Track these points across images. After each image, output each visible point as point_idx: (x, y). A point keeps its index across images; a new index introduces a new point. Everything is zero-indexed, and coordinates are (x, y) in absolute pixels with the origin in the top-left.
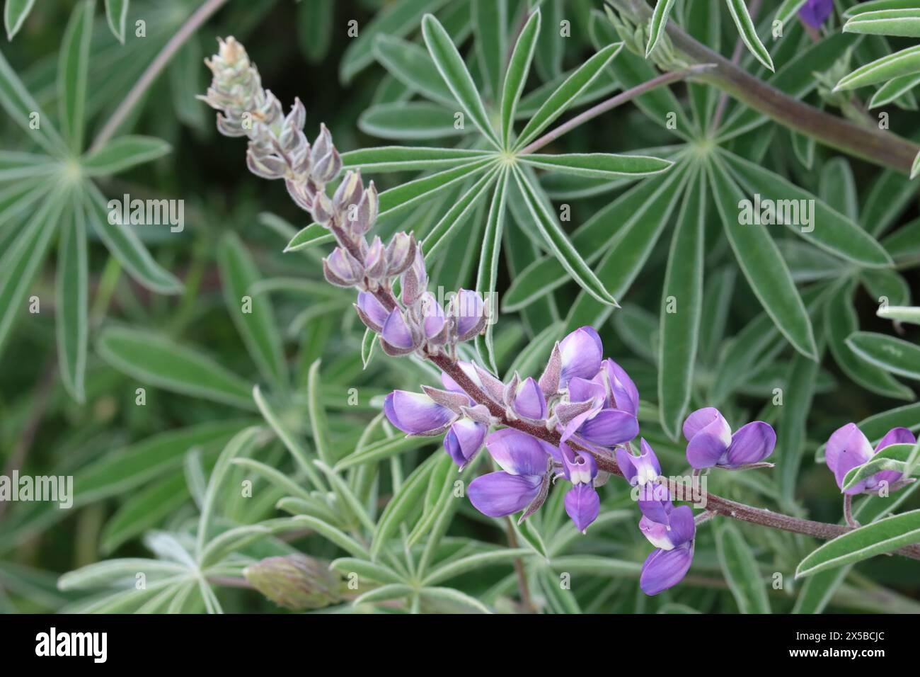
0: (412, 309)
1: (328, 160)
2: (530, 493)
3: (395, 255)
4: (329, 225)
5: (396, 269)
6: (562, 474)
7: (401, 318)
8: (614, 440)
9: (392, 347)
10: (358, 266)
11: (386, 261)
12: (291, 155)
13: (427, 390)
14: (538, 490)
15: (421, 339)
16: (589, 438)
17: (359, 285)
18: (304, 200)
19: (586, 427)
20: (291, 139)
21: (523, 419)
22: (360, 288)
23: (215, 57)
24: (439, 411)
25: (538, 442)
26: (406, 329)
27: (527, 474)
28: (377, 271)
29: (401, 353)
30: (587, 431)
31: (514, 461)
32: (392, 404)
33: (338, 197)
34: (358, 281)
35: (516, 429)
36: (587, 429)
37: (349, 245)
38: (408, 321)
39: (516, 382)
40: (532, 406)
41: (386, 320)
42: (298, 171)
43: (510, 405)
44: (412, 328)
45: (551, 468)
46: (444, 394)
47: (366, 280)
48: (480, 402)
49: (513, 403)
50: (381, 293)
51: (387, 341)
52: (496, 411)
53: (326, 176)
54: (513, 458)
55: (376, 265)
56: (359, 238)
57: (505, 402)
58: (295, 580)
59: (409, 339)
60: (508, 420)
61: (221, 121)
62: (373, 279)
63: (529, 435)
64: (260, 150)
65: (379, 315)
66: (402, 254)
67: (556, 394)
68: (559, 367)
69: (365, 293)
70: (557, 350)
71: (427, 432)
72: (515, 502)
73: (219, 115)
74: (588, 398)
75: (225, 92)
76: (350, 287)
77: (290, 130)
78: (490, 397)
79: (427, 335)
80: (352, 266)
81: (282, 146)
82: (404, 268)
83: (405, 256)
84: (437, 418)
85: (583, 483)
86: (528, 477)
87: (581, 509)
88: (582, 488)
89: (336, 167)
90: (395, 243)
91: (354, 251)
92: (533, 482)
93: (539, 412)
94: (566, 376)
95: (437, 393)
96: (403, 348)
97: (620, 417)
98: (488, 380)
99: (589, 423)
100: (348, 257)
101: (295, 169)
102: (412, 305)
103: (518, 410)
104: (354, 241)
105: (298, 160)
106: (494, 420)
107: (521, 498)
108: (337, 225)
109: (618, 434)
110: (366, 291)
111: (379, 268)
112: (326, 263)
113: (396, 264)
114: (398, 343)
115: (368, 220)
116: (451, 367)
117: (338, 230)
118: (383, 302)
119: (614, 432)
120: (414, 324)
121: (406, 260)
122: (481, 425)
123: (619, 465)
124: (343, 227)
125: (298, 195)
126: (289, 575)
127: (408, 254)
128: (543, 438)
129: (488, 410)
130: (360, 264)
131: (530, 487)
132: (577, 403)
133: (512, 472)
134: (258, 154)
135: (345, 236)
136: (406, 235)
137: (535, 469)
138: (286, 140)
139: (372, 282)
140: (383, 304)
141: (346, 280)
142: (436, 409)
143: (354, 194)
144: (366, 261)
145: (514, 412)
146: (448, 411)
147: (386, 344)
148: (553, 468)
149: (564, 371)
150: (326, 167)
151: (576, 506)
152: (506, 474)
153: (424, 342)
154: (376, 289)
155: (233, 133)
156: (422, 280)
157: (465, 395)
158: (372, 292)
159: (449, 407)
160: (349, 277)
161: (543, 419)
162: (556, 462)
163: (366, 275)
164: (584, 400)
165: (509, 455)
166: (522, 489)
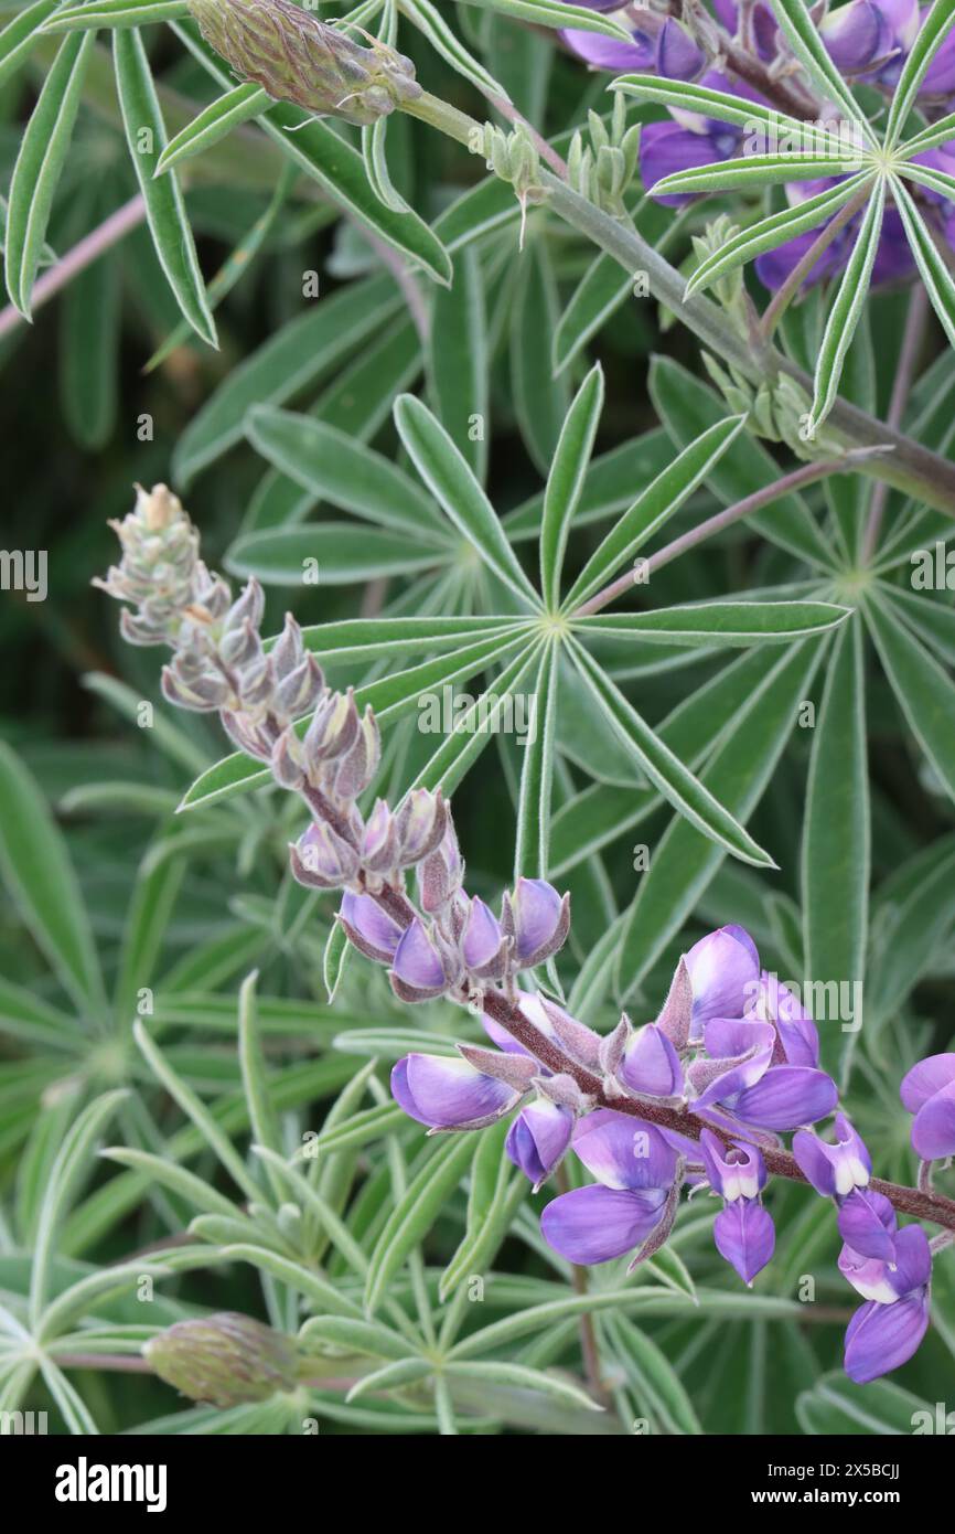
0: (438, 918)
1: (301, 676)
2: (647, 1220)
3: (411, 828)
4: (299, 785)
5: (414, 853)
6: (704, 1184)
7: (426, 938)
8: (795, 1119)
9: (410, 987)
10: (348, 852)
11: (398, 842)
12: (238, 673)
13: (466, 1052)
14: (661, 1213)
15: (459, 969)
16: (750, 1119)
17: (350, 885)
18: (254, 744)
19: (745, 1099)
20: (242, 647)
21: (637, 1096)
22: (350, 889)
23: (130, 518)
24: (488, 1087)
25: (657, 1130)
26: (434, 956)
27: (642, 1188)
28: (383, 859)
29: (425, 997)
30: (747, 1107)
31: (619, 1165)
32: (406, 1077)
33: (314, 736)
34: (349, 878)
35: (620, 1113)
36: (748, 1102)
37: (332, 817)
38: (436, 941)
39: (624, 1032)
40: (657, 1074)
41: (398, 941)
42: (250, 698)
43: (614, 1073)
44: (444, 953)
45: (682, 1174)
46: (496, 1058)
47: (362, 875)
48: (558, 1070)
49: (618, 1068)
50: (388, 896)
51: (401, 978)
52: (589, 1085)
53: (296, 704)
54: (617, 1161)
55: (383, 849)
56: (348, 804)
57: (604, 1066)
58: (228, 1359)
59: (439, 971)
60: (607, 1098)
61: (127, 621)
62: (375, 873)
63: (642, 1120)
64: (190, 668)
65: (382, 933)
66: (423, 827)
67: (685, 1047)
68: (688, 1000)
69: (359, 896)
70: (683, 969)
71: (465, 1124)
72: (623, 1237)
73: (125, 611)
74: (743, 1050)
75: (143, 575)
76: (337, 888)
77: (241, 631)
78: (575, 1060)
79: (469, 962)
80: (339, 854)
81: (226, 658)
82: (426, 850)
83: (429, 829)
84: (484, 1100)
85: (745, 1198)
86: (642, 1192)
87: (748, 1245)
88: (745, 1206)
89: (315, 690)
90: (409, 808)
91: (340, 826)
92: (650, 1199)
93: (669, 1083)
94: (700, 1014)
95: (484, 1056)
96: (429, 988)
97: (803, 1078)
98: (566, 1026)
99: (750, 1093)
100: (331, 839)
101: (246, 696)
102: (440, 912)
103: (630, 1080)
104: (340, 808)
105: (251, 681)
106: (584, 1100)
107: (633, 1229)
108: (312, 784)
109: (801, 1108)
110: (361, 893)
111: (388, 854)
112: (295, 851)
113: (412, 845)
114: (419, 980)
115: (363, 772)
116: (509, 1013)
117: (314, 794)
118: (391, 910)
119: (794, 1104)
120: (446, 946)
121: (431, 836)
122: (565, 1109)
123: (798, 1162)
124: (322, 787)
125: (243, 735)
126: (216, 1350)
127: (434, 827)
128: (667, 1125)
129: (575, 1083)
130: (350, 848)
131: (647, 1210)
132: (724, 1060)
133: (616, 1185)
134: (187, 675)
135: (326, 803)
136: (427, 792)
137: (656, 1178)
138: (234, 649)
139: (372, 878)
140: (391, 914)
141: (329, 878)
142: (482, 1084)
143: (344, 731)
144: (361, 843)
145: (622, 1084)
146: (502, 1087)
147: (400, 983)
148: (685, 1173)
149: (697, 1007)
150: (297, 690)
151: (738, 1239)
152: (605, 1188)
153: (463, 974)
154: (378, 889)
155: (144, 639)
156: (454, 868)
157: (530, 1058)
158: (371, 894)
159: (506, 1079)
160: (335, 872)
161: (675, 1095)
162: (690, 1163)
163: (363, 867)
164: (736, 1053)
165: (610, 1157)
166: (634, 1214)
